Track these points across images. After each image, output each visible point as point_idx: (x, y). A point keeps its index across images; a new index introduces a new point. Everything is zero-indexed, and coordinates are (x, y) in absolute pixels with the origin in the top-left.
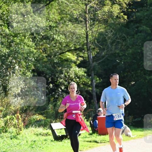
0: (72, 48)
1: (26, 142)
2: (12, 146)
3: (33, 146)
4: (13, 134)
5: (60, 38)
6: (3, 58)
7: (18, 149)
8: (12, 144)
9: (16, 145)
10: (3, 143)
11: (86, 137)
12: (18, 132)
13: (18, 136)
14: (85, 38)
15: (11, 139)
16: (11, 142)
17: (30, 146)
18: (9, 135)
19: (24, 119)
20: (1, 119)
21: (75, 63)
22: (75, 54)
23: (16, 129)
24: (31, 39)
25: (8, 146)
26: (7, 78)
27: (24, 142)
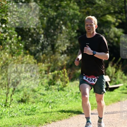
0: (112, 11)
1: (71, 93)
2: (59, 97)
3: (77, 97)
4: (60, 87)
5: (102, 2)
6: (52, 20)
7: (64, 99)
8: (59, 96)
9: (62, 96)
10: (52, 94)
11: (124, 89)
12: (65, 84)
13: (65, 88)
14: (123, 3)
15: (59, 91)
16: (58, 94)
17: (74, 97)
18: (57, 87)
19: (70, 74)
20: (50, 73)
21: (114, 24)
22: (115, 16)
23: (62, 82)
24: (76, 3)
25: (56, 97)
26: (55, 37)
27: (69, 93)
